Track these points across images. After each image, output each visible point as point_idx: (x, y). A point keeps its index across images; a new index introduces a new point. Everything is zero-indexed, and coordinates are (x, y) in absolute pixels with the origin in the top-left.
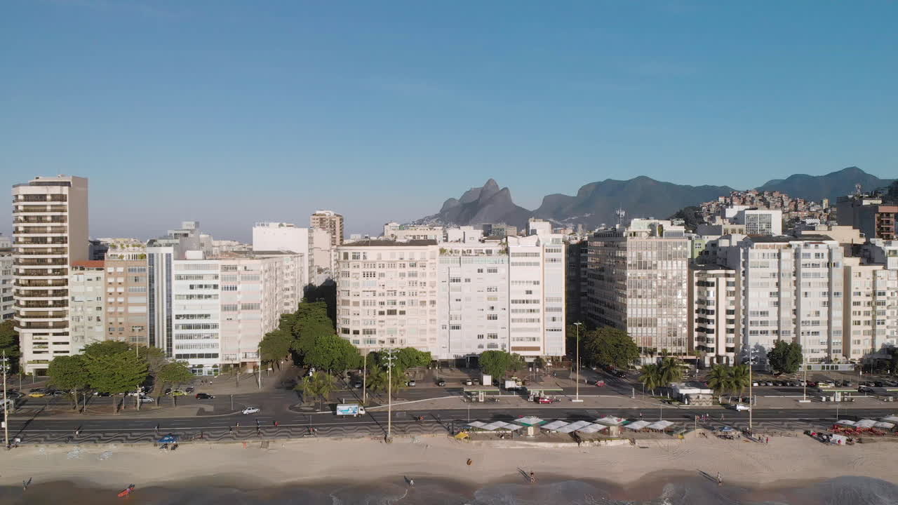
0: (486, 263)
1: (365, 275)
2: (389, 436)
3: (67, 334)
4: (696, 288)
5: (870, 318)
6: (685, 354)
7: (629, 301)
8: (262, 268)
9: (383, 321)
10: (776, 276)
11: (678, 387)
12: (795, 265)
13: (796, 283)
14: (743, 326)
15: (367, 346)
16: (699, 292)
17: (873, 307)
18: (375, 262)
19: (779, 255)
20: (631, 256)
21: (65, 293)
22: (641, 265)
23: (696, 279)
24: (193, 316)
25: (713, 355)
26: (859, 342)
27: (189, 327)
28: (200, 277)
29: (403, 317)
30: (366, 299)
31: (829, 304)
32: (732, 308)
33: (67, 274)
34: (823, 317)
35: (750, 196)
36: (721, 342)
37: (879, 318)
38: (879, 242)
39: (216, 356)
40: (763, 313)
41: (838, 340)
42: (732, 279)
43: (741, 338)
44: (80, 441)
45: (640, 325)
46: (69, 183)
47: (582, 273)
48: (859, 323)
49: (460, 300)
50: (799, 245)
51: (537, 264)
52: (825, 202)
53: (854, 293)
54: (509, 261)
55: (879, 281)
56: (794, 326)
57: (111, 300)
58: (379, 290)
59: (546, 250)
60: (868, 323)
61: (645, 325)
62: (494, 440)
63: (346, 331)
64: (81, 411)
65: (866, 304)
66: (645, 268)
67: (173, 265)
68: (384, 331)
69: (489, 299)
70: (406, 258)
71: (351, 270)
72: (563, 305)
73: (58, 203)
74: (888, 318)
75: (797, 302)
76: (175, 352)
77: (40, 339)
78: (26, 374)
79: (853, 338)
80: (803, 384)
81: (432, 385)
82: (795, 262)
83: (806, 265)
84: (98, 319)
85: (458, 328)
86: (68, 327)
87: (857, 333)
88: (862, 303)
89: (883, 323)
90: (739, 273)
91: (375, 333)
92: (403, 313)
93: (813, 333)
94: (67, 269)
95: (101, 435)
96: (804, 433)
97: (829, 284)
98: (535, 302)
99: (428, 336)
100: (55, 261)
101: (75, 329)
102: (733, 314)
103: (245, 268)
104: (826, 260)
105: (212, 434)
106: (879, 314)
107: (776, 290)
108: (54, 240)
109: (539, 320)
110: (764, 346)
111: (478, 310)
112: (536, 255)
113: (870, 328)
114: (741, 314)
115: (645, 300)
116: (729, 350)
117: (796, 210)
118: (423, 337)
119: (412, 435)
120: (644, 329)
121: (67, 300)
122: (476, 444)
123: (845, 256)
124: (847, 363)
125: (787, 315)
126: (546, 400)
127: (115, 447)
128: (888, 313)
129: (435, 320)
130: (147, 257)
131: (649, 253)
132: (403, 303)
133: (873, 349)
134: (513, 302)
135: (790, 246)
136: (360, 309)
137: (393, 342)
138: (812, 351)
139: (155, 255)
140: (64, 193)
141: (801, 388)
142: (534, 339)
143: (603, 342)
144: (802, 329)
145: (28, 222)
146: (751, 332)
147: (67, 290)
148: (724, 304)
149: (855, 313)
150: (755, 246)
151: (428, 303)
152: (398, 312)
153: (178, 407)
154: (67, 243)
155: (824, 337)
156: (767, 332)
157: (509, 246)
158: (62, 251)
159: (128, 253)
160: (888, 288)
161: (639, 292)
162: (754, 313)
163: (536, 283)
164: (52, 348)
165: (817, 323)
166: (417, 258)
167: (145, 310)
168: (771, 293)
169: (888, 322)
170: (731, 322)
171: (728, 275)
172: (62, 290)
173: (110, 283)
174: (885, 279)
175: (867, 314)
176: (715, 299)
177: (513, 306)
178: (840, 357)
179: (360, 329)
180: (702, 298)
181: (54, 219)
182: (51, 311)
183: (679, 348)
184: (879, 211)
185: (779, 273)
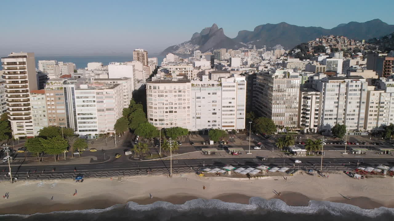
0: (212, 90)
1: (159, 96)
2: (171, 175)
3: (31, 122)
4: (302, 100)
5: (376, 113)
6: (296, 128)
7: (273, 106)
8: (114, 92)
9: (167, 116)
10: (338, 95)
11: (292, 148)
12: (346, 90)
13: (346, 98)
14: (322, 116)
15: (161, 126)
16: (304, 102)
17: (379, 108)
18: (163, 90)
19: (340, 86)
20: (275, 86)
21: (29, 105)
22: (279, 91)
23: (303, 96)
24: (85, 114)
25: (308, 128)
26: (371, 123)
27: (84, 118)
28: (87, 97)
29: (176, 113)
30: (160, 106)
31: (360, 107)
32: (318, 108)
33: (29, 97)
34: (357, 112)
35: (330, 38)
36: (312, 123)
37: (381, 113)
38: (384, 80)
39: (96, 130)
40: (331, 111)
41: (362, 122)
42: (318, 96)
43: (321, 121)
44: (42, 179)
45: (278, 116)
46: (26, 56)
47: (254, 88)
48: (372, 115)
49: (200, 106)
50: (348, 81)
51: (234, 90)
52: (363, 41)
53: (371, 102)
54: (222, 89)
55: (382, 97)
56: (343, 116)
57: (49, 107)
58: (165, 102)
59: (238, 84)
60: (376, 115)
61: (280, 116)
62: (215, 176)
63: (152, 120)
64: (41, 160)
65: (376, 107)
66: (281, 92)
67: (75, 93)
68: (168, 120)
69: (213, 106)
70: (177, 88)
71: (153, 94)
72: (245, 108)
73: (22, 66)
74: (384, 113)
75: (346, 106)
76: (79, 129)
77: (20, 124)
78: (15, 139)
79: (369, 121)
80: (345, 143)
81: (188, 145)
82: (346, 89)
83: (351, 90)
84: (44, 116)
85: (199, 118)
86: (31, 119)
87: (371, 119)
88: (374, 107)
89: (382, 115)
90: (322, 94)
91: (164, 121)
92: (176, 112)
93: (351, 119)
94: (29, 94)
95: (51, 175)
96: (344, 172)
97: (360, 98)
98: (233, 107)
99: (187, 121)
100: (23, 91)
101: (35, 120)
102: (318, 111)
103: (107, 93)
104: (360, 88)
105: (97, 173)
106: (381, 112)
107: (337, 101)
108: (22, 82)
109: (234, 115)
110: (330, 125)
111: (208, 110)
112: (234, 86)
113: (376, 117)
114: (321, 111)
115: (280, 105)
116: (315, 126)
117: (350, 45)
118: (184, 122)
119: (181, 174)
120: (279, 117)
121: (30, 108)
122: (207, 178)
123: (368, 85)
124: (365, 132)
125: (341, 111)
126: (236, 154)
127: (57, 181)
128: (385, 111)
129: (190, 115)
130: (63, 89)
131: (283, 85)
132: (176, 108)
133: (377, 126)
134: (223, 107)
135: (345, 82)
136: (157, 110)
137: (172, 124)
138: (351, 127)
139: (67, 88)
140: (24, 61)
141: (344, 145)
142: (232, 122)
143: (261, 124)
144: (347, 117)
145: (10, 74)
146: (325, 119)
147: (30, 103)
148: (314, 107)
149: (370, 111)
150: (329, 82)
151: (186, 108)
152: (174, 112)
153: (82, 158)
154: (27, 83)
155: (356, 121)
156: (332, 119)
157: (222, 82)
158: (26, 87)
159: (55, 87)
160: (386, 101)
161: (278, 102)
162: (327, 111)
163: (234, 99)
164: (25, 128)
165: (354, 115)
166: (181, 88)
167: (64, 111)
168: (335, 102)
169: (384, 115)
170: (317, 114)
171: (317, 95)
172: (28, 104)
173: (48, 100)
174: (385, 97)
175: (376, 111)
176: (310, 105)
177: (223, 109)
178: (362, 129)
179: (158, 119)
180: (305, 104)
181: (21, 73)
182: (23, 113)
183: (294, 125)
184: (386, 60)
185: (339, 94)
